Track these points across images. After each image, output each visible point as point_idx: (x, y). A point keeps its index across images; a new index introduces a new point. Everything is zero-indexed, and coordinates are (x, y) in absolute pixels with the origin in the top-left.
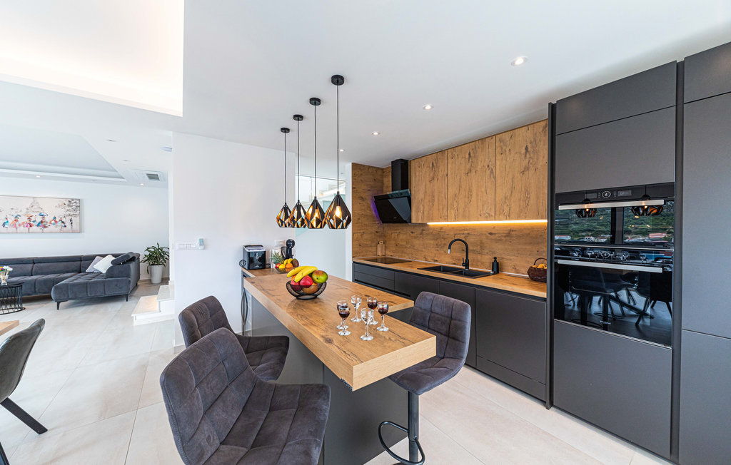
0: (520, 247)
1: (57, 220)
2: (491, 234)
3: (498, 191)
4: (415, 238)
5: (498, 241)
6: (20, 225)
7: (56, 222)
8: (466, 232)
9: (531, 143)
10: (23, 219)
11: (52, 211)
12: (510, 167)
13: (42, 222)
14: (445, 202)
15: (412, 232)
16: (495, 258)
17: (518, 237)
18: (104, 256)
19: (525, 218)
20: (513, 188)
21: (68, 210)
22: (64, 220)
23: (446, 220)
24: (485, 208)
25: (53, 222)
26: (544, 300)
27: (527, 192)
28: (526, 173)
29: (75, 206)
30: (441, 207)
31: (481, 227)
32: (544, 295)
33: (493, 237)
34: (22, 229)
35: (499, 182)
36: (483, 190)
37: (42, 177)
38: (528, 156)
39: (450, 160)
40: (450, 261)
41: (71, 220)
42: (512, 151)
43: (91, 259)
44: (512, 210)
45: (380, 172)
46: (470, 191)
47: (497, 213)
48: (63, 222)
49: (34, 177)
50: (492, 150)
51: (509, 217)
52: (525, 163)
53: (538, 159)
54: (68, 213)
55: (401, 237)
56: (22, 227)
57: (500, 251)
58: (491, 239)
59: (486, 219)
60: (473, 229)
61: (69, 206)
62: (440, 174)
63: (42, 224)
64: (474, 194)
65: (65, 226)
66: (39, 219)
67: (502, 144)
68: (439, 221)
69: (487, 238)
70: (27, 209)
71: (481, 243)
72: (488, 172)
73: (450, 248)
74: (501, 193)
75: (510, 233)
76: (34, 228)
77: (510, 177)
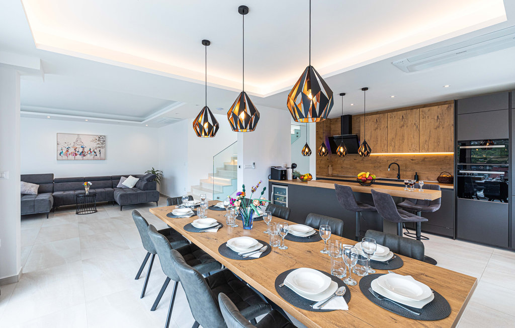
0: (430, 167)
1: (92, 151)
2: (412, 160)
3: (421, 137)
4: (357, 163)
5: (416, 164)
6: (69, 154)
7: (91, 152)
8: (396, 159)
9: (440, 114)
10: (72, 150)
11: (89, 145)
12: (428, 125)
13: (83, 152)
14: (386, 142)
15: (355, 159)
16: (416, 173)
17: (430, 161)
18: (127, 177)
19: (438, 152)
20: (430, 137)
21: (98, 144)
22: (95, 151)
23: (387, 152)
24: (413, 146)
25: (89, 152)
26: (452, 190)
27: (438, 138)
28: (438, 129)
29: (102, 140)
30: (383, 145)
31: (406, 157)
32: (452, 187)
33: (414, 161)
34: (71, 157)
35: (421, 132)
36: (412, 136)
37: (89, 121)
38: (439, 120)
39: (389, 119)
40: (384, 176)
41: (100, 151)
42: (430, 118)
43: (118, 178)
44: (430, 147)
45: (329, 121)
46: (403, 136)
47: (420, 148)
48: (95, 152)
49: (84, 120)
50: (417, 116)
51: (428, 151)
52: (437, 124)
53: (444, 123)
54: (98, 145)
55: (346, 162)
56: (71, 156)
57: (418, 169)
58: (412, 163)
59: (414, 152)
60: (401, 157)
61: (99, 140)
62: (382, 126)
63: (83, 154)
64: (406, 138)
65: (96, 155)
66: (81, 150)
67: (423, 113)
68: (381, 153)
69: (410, 162)
70: (74, 143)
71: (406, 165)
72: (415, 127)
73: (389, 168)
74: (422, 139)
75: (424, 160)
76: (78, 157)
77: (428, 131)
